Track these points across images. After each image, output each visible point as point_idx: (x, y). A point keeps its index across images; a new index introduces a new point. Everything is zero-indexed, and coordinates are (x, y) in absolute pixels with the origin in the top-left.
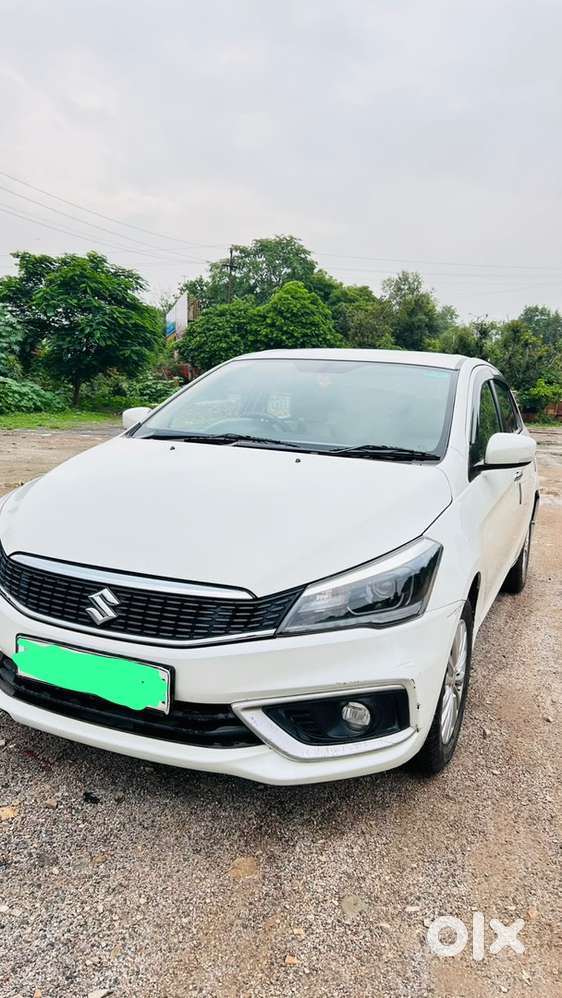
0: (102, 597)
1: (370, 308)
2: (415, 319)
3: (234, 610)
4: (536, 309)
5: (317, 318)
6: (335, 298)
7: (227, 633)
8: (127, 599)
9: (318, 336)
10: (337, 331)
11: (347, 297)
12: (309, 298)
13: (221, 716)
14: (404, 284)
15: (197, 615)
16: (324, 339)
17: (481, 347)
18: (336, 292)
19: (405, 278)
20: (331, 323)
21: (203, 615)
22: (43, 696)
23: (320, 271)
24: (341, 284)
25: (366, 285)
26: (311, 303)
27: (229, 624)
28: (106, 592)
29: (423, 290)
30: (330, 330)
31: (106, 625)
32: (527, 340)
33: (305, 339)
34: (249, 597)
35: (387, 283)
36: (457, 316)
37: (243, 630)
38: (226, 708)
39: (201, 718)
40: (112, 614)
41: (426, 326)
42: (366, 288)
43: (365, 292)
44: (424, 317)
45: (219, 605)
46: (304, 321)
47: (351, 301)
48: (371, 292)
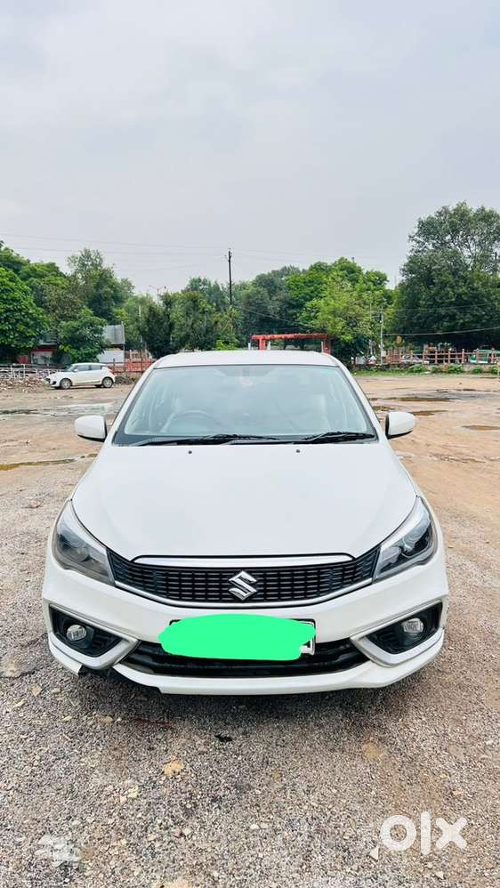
0: (240, 578)
1: (59, 282)
2: (101, 291)
3: (342, 571)
4: (200, 280)
5: (18, 294)
6: (25, 275)
7: (342, 588)
8: (260, 576)
9: (20, 310)
10: (38, 306)
11: (35, 273)
12: (7, 276)
13: (342, 647)
14: (87, 261)
15: (319, 578)
16: (27, 313)
17: (168, 316)
18: (25, 269)
19: (87, 255)
20: (31, 299)
21: (323, 578)
22: (189, 666)
23: (7, 249)
24: (29, 261)
25: (53, 261)
26: (10, 281)
27: (341, 580)
28: (243, 574)
29: (105, 265)
30: (31, 305)
31: (249, 599)
32: (203, 309)
33: (8, 314)
34: (350, 559)
35: (72, 260)
36: (133, 287)
37: (351, 583)
38: (347, 641)
39: (330, 652)
40: (253, 590)
41: (113, 297)
42: (53, 264)
43: (52, 268)
44: (109, 290)
45: (332, 568)
46: (5, 297)
47: (41, 276)
48: (58, 268)
